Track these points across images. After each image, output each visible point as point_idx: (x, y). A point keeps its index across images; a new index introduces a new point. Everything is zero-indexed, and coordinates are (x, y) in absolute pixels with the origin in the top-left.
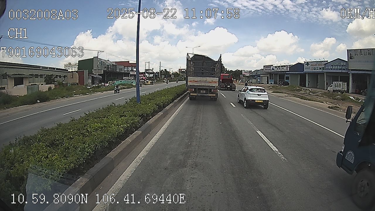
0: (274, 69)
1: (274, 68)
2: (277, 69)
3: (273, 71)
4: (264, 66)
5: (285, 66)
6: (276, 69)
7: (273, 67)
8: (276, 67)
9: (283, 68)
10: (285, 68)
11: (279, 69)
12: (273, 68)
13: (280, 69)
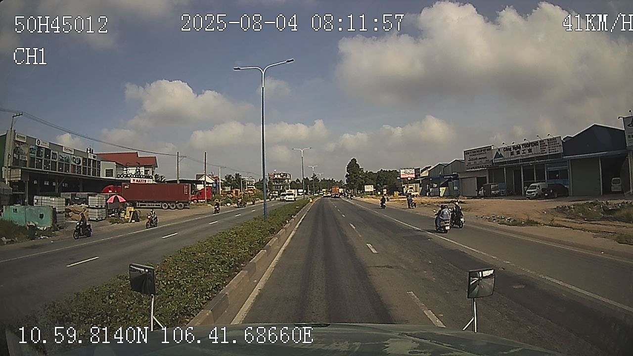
0: (501, 156)
1: (502, 152)
2: (512, 153)
3: (498, 160)
4: (466, 153)
5: (537, 142)
6: (507, 156)
7: (499, 150)
8: (507, 149)
9: (530, 151)
10: (536, 150)
11: (518, 153)
12: (497, 152)
13: (521, 152)
